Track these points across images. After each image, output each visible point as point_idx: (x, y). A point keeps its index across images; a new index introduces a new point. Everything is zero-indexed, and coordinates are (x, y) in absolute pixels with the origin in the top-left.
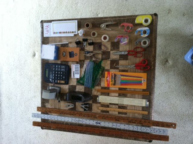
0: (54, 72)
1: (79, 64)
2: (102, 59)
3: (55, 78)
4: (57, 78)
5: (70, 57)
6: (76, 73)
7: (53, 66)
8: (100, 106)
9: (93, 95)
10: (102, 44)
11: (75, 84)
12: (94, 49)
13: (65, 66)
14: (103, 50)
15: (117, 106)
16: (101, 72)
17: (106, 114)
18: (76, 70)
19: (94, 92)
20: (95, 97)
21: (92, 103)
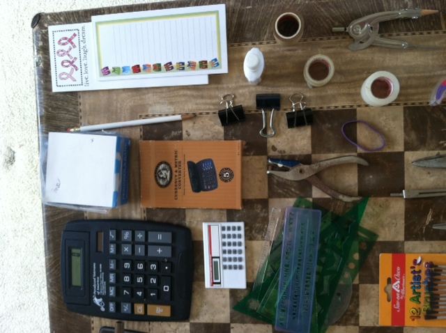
0: (112, 266)
1: (239, 221)
2: (365, 193)
3: (118, 292)
4: (133, 294)
5: (197, 187)
6: (227, 263)
7: (107, 236)
10: (359, 117)
11: (223, 316)
12: (318, 143)
13: (169, 235)
14: (364, 147)
16: (356, 256)
18: (227, 248)
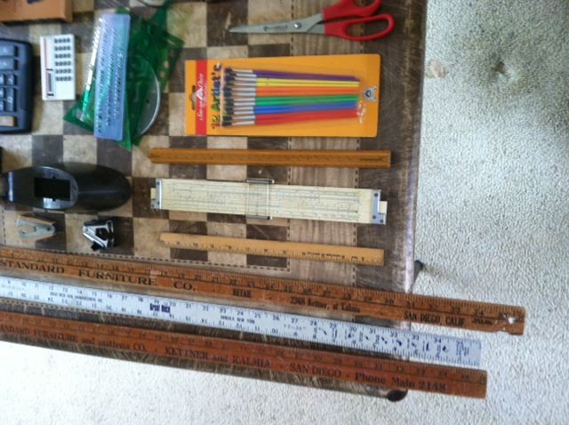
1: (71, 33)
6: (59, 75)
8: (167, 227)
9: (134, 179)
11: (58, 128)
13: (12, 48)
15: (243, 227)
17: (194, 263)
18: (59, 60)
19: (138, 164)
20: (143, 188)
21: (129, 215)
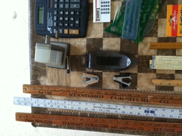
0: (55, 13)
3: (57, 24)
4: (64, 25)
6: (103, 11)
8: (155, 77)
9: (139, 56)
11: (100, 35)
16: (157, 6)
17: (167, 92)
18: (103, 4)
19: (142, 49)
20: (143, 60)
21: (136, 72)
